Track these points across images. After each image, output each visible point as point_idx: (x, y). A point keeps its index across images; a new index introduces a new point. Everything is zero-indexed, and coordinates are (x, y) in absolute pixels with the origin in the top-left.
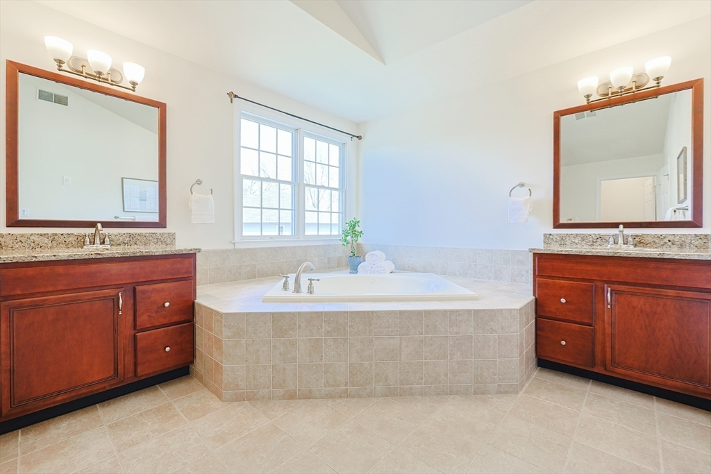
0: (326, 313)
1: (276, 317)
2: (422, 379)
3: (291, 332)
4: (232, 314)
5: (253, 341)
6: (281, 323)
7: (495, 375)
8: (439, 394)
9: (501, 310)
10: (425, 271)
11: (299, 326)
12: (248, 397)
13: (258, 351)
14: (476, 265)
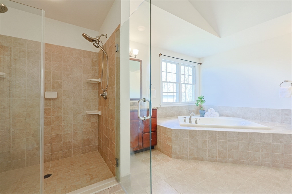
0: (209, 131)
1: (190, 131)
2: (248, 158)
3: (195, 137)
4: (175, 129)
5: (182, 139)
6: (192, 134)
7: (283, 160)
8: (256, 165)
9: (286, 134)
10: (234, 117)
11: (199, 135)
12: (180, 157)
13: (184, 142)
14: (261, 115)
